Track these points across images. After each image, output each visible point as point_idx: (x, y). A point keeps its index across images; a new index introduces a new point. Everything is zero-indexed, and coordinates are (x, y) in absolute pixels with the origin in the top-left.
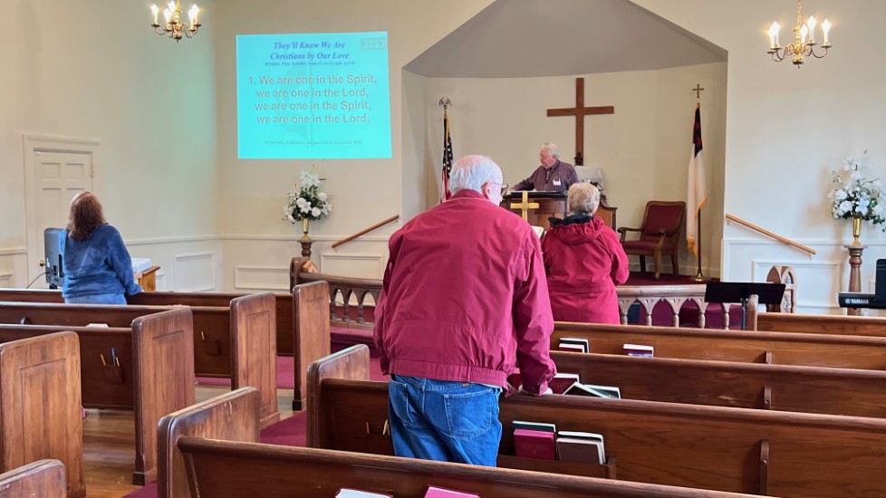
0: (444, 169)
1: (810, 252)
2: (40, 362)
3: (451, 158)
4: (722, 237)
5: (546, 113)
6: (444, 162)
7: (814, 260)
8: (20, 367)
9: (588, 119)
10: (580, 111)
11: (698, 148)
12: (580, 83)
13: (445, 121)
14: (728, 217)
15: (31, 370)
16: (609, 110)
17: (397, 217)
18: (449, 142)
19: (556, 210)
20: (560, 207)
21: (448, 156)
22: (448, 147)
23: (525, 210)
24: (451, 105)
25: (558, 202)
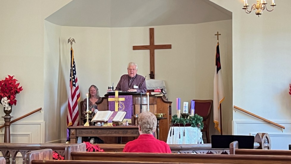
0: (71, 80)
1: (282, 128)
3: (75, 74)
4: (232, 120)
5: (132, 48)
6: (71, 76)
7: (284, 132)
9: (156, 51)
10: (152, 47)
11: (219, 68)
12: (152, 31)
13: (72, 51)
14: (236, 108)
16: (169, 47)
17: (41, 109)
18: (74, 64)
19: (136, 103)
20: (138, 101)
21: (73, 72)
22: (73, 67)
23: (117, 102)
24: (75, 42)
25: (137, 98)
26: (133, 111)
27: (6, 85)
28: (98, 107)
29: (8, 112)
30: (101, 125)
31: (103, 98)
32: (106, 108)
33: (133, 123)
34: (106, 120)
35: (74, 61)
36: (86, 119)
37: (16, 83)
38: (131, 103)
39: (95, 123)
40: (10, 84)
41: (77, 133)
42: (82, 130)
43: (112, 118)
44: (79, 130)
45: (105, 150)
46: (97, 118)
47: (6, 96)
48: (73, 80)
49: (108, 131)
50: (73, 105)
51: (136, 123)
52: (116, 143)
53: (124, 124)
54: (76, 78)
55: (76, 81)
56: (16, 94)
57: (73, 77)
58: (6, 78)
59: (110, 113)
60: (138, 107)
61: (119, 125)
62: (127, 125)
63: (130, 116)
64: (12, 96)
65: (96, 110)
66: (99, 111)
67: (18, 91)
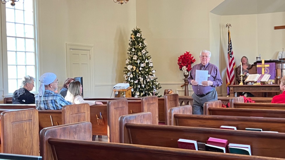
0: (228, 53)
2: (78, 113)
3: (232, 49)
6: (228, 50)
8: (71, 114)
13: (229, 33)
15: (74, 115)
18: (230, 42)
19: (278, 68)
20: (279, 67)
21: (230, 48)
22: (230, 44)
23: (263, 68)
24: (231, 26)
25: (278, 65)
26: (276, 74)
27: (185, 58)
28: (249, 72)
29: (186, 76)
30: (251, 84)
31: (253, 65)
32: (255, 72)
33: (276, 83)
34: (255, 80)
35: (231, 39)
36: (241, 80)
37: (191, 57)
38: (274, 68)
39: (247, 83)
40: (188, 57)
41: (235, 90)
42: (238, 88)
43: (260, 79)
44: (236, 88)
45: (256, 101)
46: (249, 79)
47: (185, 65)
48: (230, 53)
49: (257, 89)
50: (231, 70)
51: (278, 83)
52: (263, 97)
53: (269, 83)
54: (232, 52)
55: (232, 54)
56: (191, 64)
57: (230, 51)
58: (185, 54)
59: (258, 76)
60: (279, 71)
61: (265, 84)
62: (272, 84)
63: (273, 77)
64: (189, 65)
65: (248, 73)
66: (250, 74)
67: (193, 61)
